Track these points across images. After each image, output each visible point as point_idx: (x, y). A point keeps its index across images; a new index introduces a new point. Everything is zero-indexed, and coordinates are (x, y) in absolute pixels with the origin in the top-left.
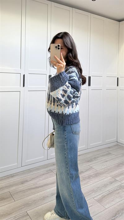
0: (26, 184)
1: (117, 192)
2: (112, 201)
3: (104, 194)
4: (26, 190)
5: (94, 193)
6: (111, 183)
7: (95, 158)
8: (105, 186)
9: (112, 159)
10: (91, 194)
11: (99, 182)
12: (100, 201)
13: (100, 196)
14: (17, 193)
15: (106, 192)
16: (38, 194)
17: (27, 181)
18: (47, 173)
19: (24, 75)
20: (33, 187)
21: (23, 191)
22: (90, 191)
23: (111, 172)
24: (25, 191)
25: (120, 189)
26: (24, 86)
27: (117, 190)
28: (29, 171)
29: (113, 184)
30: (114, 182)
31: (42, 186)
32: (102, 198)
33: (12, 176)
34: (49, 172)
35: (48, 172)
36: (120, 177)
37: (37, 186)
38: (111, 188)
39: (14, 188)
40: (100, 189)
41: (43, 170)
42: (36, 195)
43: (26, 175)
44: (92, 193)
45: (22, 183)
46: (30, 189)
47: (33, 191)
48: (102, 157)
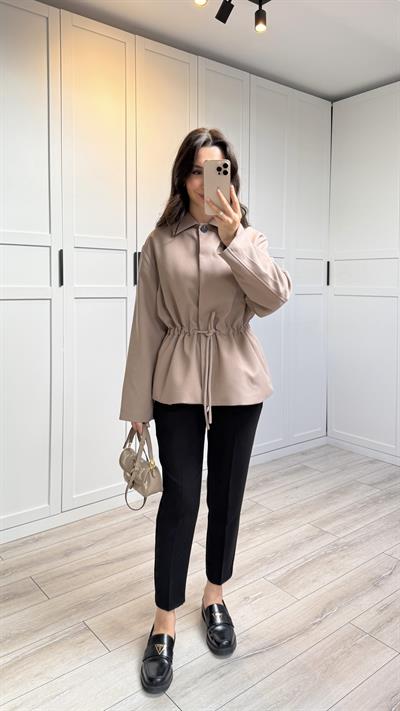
0: (75, 557)
1: (326, 559)
2: (314, 581)
3: (291, 566)
4: (77, 570)
5: (264, 567)
6: (311, 539)
7: (267, 480)
8: (296, 546)
9: (312, 482)
10: (257, 568)
11: (278, 539)
12: (281, 583)
13: (284, 571)
14: (53, 579)
15: (298, 562)
16: (114, 578)
17: (80, 549)
18: (136, 525)
19: (61, 252)
20: (99, 560)
21: (71, 573)
22: (258, 562)
23: (310, 512)
24: (76, 573)
25: (334, 551)
26: (61, 283)
27: (326, 555)
28: (85, 522)
29: (316, 540)
30: (318, 536)
31: (123, 559)
32: (289, 576)
33: (36, 539)
34: (140, 521)
35: (137, 522)
36: (334, 524)
37: (108, 558)
38: (309, 550)
39: (44, 567)
40: (282, 556)
41: (124, 518)
42: (108, 580)
43: (76, 534)
44: (261, 565)
45: (67, 554)
46: (88, 568)
47: (98, 571)
48: (285, 477)
